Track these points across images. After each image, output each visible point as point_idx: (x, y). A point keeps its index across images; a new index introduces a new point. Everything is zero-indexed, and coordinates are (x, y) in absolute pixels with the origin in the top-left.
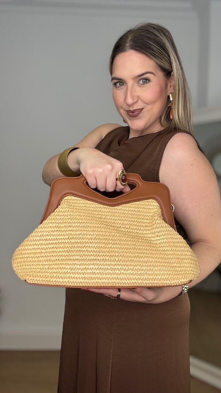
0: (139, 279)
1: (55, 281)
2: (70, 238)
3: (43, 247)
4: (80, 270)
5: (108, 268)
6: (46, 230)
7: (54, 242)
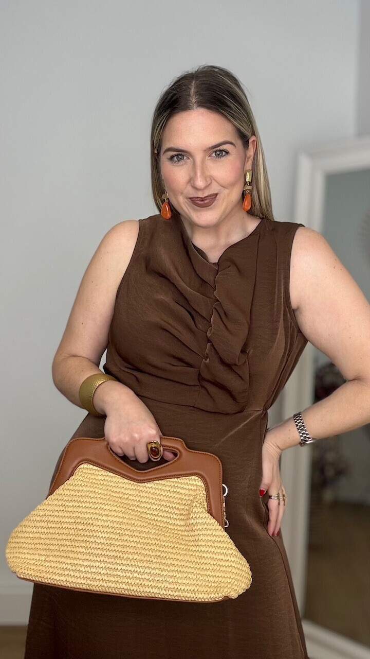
0: (156, 587)
1: (50, 578)
2: (76, 522)
3: (43, 530)
4: (83, 567)
5: (117, 569)
6: (50, 508)
7: (58, 526)
